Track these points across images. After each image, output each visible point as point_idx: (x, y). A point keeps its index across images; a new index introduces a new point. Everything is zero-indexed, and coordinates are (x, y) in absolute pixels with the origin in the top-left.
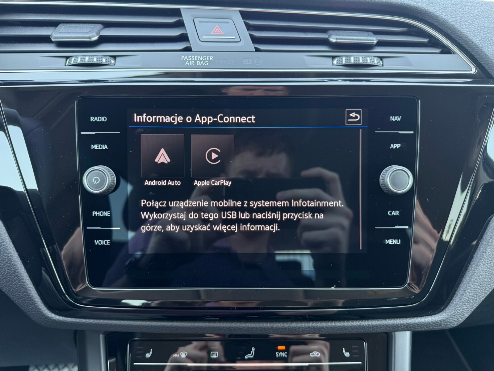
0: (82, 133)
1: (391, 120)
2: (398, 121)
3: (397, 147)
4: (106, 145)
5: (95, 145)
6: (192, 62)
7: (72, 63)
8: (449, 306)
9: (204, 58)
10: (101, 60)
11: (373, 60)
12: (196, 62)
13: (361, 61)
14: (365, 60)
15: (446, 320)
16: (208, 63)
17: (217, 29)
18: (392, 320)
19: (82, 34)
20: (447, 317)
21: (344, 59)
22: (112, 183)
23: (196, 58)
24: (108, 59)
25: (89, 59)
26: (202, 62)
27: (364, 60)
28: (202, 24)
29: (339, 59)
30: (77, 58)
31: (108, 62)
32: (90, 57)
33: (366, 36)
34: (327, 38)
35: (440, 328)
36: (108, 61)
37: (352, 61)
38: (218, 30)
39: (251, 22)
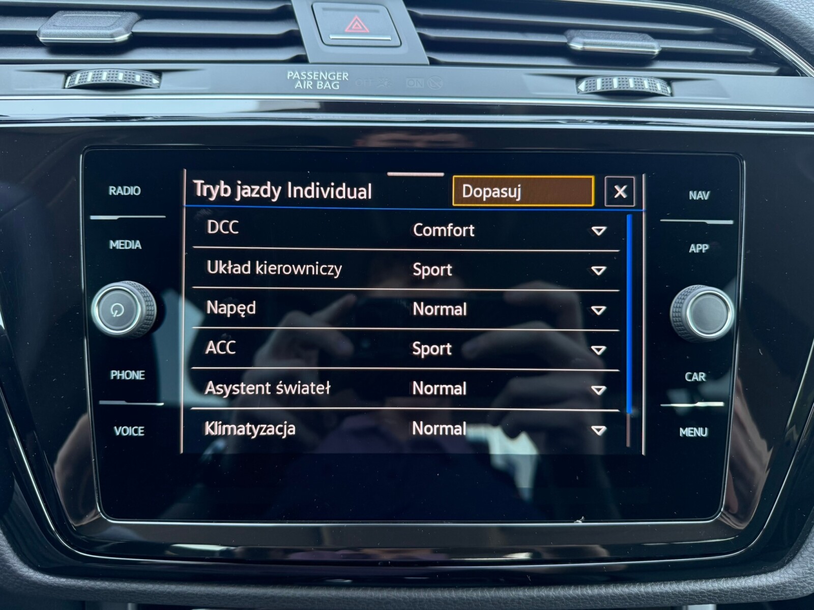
0: (93, 217)
1: (690, 198)
2: (704, 200)
3: (701, 250)
4: (138, 242)
5: (117, 242)
6: (308, 82)
7: (76, 83)
8: (799, 554)
9: (331, 76)
10: (133, 77)
11: (655, 84)
12: (315, 82)
13: (632, 85)
14: (640, 83)
15: (793, 582)
16: (338, 86)
17: (357, 23)
18: (692, 584)
19: (98, 29)
20: (796, 576)
21: (599, 81)
22: (148, 315)
23: (315, 75)
24: (145, 76)
25: (109, 75)
26: (328, 83)
27: (637, 83)
28: (328, 13)
29: (590, 81)
30: (86, 74)
31: (147, 83)
32: (112, 72)
33: (639, 40)
34: (566, 43)
35: (782, 598)
36: (145, 79)
37: (615, 85)
38: (359, 25)
39: (422, 12)
